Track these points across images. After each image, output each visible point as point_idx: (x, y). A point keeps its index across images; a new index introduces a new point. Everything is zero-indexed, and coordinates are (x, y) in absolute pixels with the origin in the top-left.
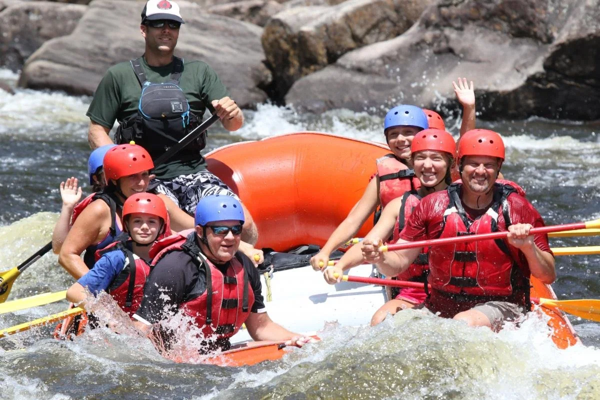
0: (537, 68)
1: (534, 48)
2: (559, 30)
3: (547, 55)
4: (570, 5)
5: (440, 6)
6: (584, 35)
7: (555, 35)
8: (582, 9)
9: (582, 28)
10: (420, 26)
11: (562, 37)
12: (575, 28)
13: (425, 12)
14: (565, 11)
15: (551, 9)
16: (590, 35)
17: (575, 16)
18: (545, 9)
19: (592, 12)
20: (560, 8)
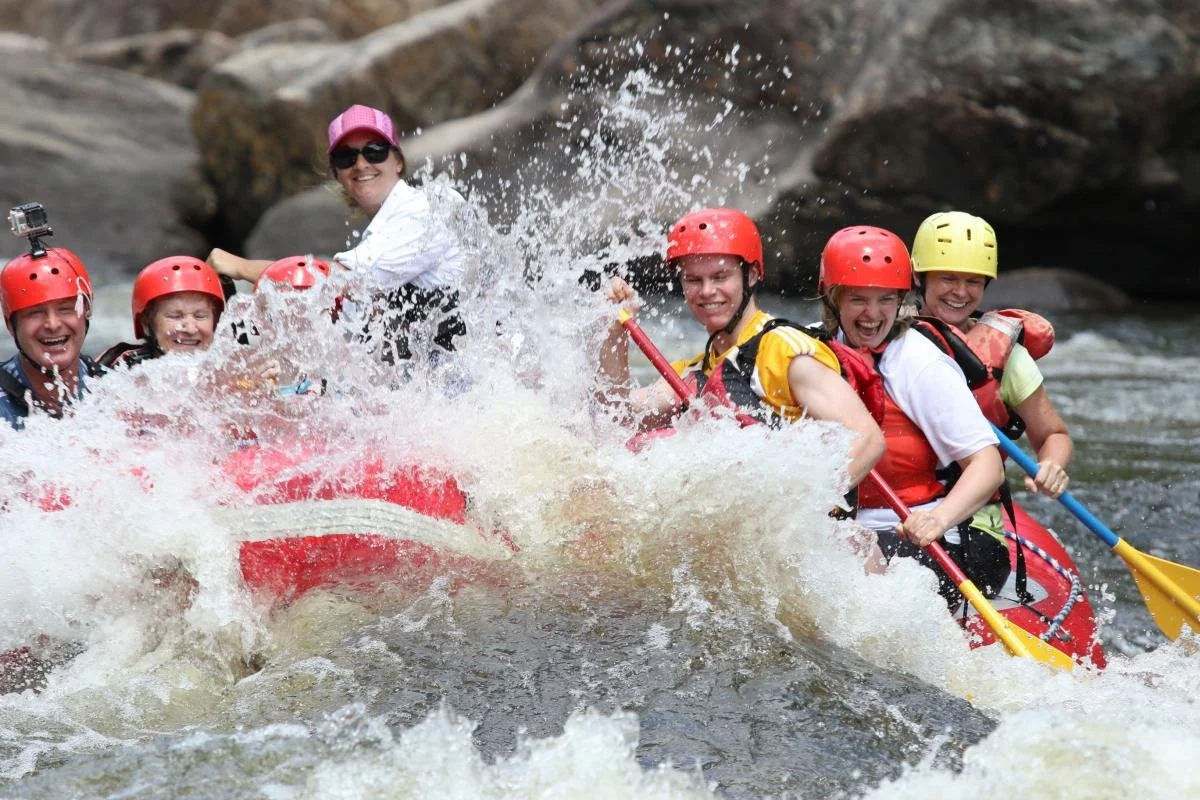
0: (798, 175)
1: (790, 131)
2: (845, 89)
3: (820, 145)
4: (869, 33)
5: (584, 41)
6: (900, 101)
7: (838, 101)
8: (894, 43)
9: (895, 86)
10: (541, 85)
11: (850, 104)
12: (881, 85)
13: (550, 55)
14: (857, 49)
15: (827, 44)
16: (914, 101)
17: (880, 60)
18: (815, 44)
19: (916, 50)
20: (846, 42)
